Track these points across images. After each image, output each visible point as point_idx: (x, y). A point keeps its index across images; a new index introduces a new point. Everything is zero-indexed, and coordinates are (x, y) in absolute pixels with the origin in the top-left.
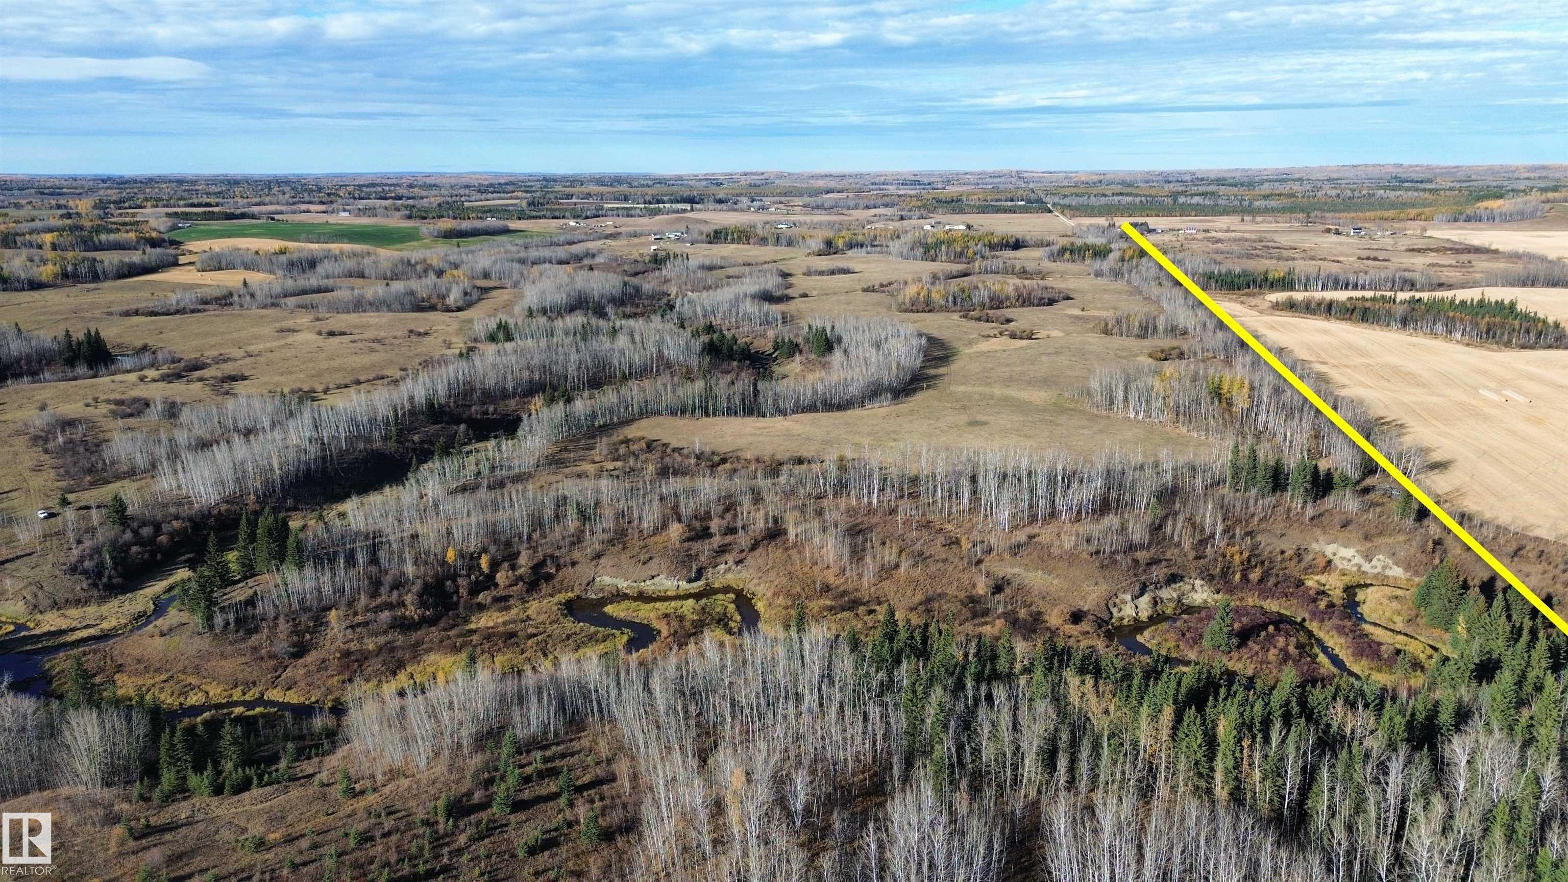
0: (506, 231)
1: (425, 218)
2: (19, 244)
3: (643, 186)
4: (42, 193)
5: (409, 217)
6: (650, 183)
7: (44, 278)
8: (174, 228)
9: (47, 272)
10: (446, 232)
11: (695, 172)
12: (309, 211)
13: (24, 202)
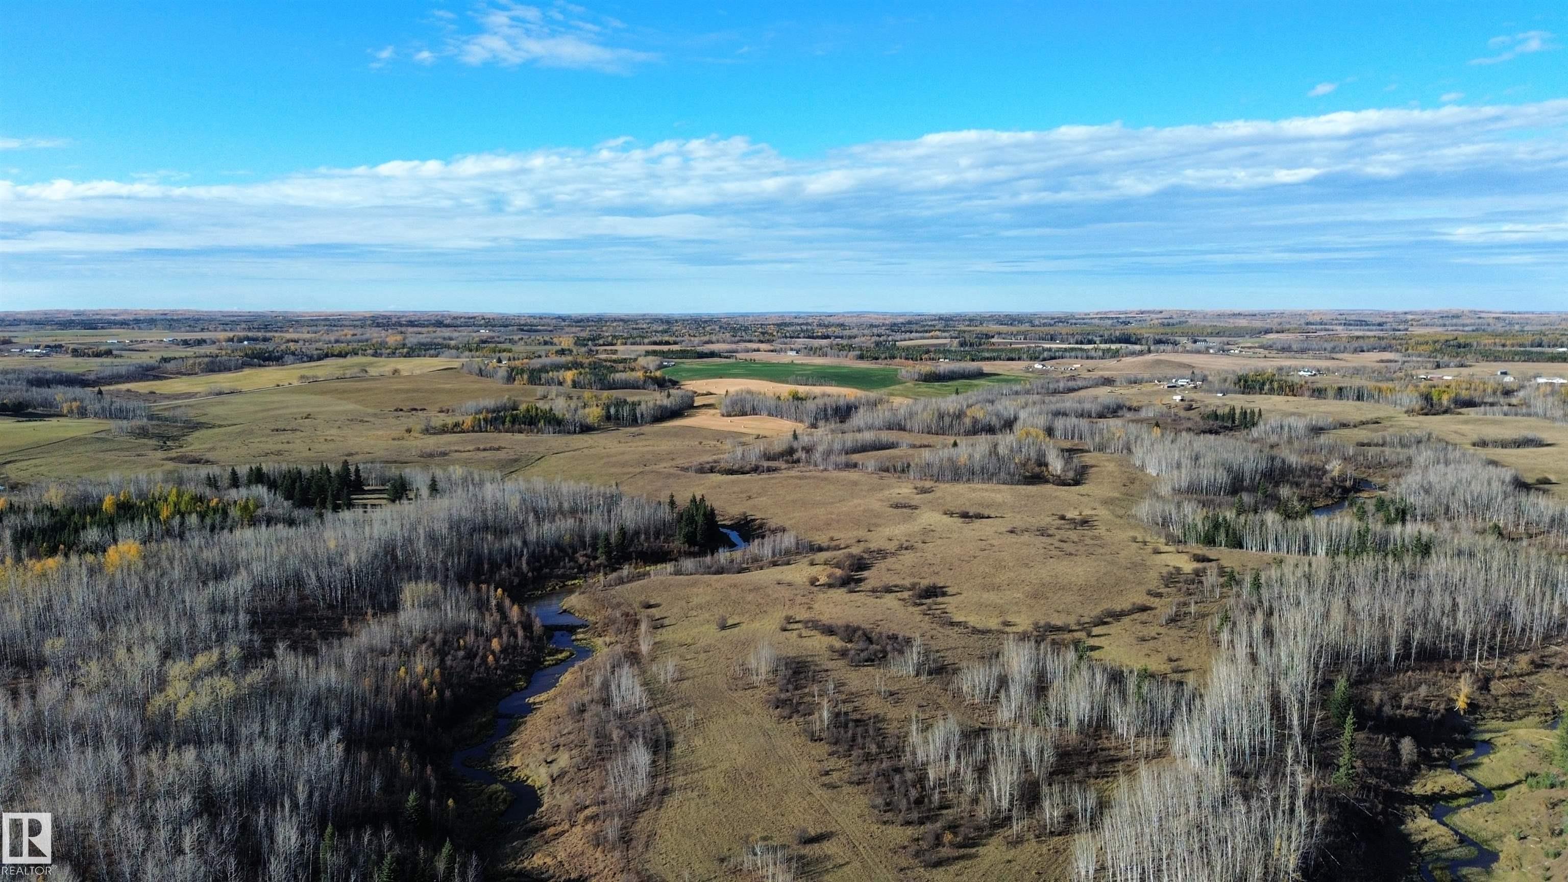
0: (980, 375)
1: (877, 359)
2: (543, 380)
3: (1044, 325)
4: (522, 330)
5: (861, 357)
6: (1052, 322)
7: (590, 420)
8: (660, 367)
9: (593, 413)
10: (926, 375)
11: (1087, 311)
12: (758, 350)
13: (516, 338)
